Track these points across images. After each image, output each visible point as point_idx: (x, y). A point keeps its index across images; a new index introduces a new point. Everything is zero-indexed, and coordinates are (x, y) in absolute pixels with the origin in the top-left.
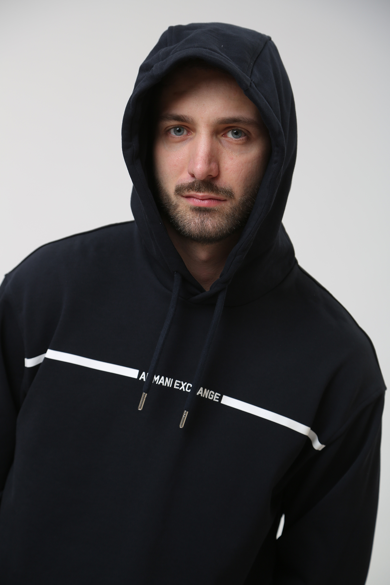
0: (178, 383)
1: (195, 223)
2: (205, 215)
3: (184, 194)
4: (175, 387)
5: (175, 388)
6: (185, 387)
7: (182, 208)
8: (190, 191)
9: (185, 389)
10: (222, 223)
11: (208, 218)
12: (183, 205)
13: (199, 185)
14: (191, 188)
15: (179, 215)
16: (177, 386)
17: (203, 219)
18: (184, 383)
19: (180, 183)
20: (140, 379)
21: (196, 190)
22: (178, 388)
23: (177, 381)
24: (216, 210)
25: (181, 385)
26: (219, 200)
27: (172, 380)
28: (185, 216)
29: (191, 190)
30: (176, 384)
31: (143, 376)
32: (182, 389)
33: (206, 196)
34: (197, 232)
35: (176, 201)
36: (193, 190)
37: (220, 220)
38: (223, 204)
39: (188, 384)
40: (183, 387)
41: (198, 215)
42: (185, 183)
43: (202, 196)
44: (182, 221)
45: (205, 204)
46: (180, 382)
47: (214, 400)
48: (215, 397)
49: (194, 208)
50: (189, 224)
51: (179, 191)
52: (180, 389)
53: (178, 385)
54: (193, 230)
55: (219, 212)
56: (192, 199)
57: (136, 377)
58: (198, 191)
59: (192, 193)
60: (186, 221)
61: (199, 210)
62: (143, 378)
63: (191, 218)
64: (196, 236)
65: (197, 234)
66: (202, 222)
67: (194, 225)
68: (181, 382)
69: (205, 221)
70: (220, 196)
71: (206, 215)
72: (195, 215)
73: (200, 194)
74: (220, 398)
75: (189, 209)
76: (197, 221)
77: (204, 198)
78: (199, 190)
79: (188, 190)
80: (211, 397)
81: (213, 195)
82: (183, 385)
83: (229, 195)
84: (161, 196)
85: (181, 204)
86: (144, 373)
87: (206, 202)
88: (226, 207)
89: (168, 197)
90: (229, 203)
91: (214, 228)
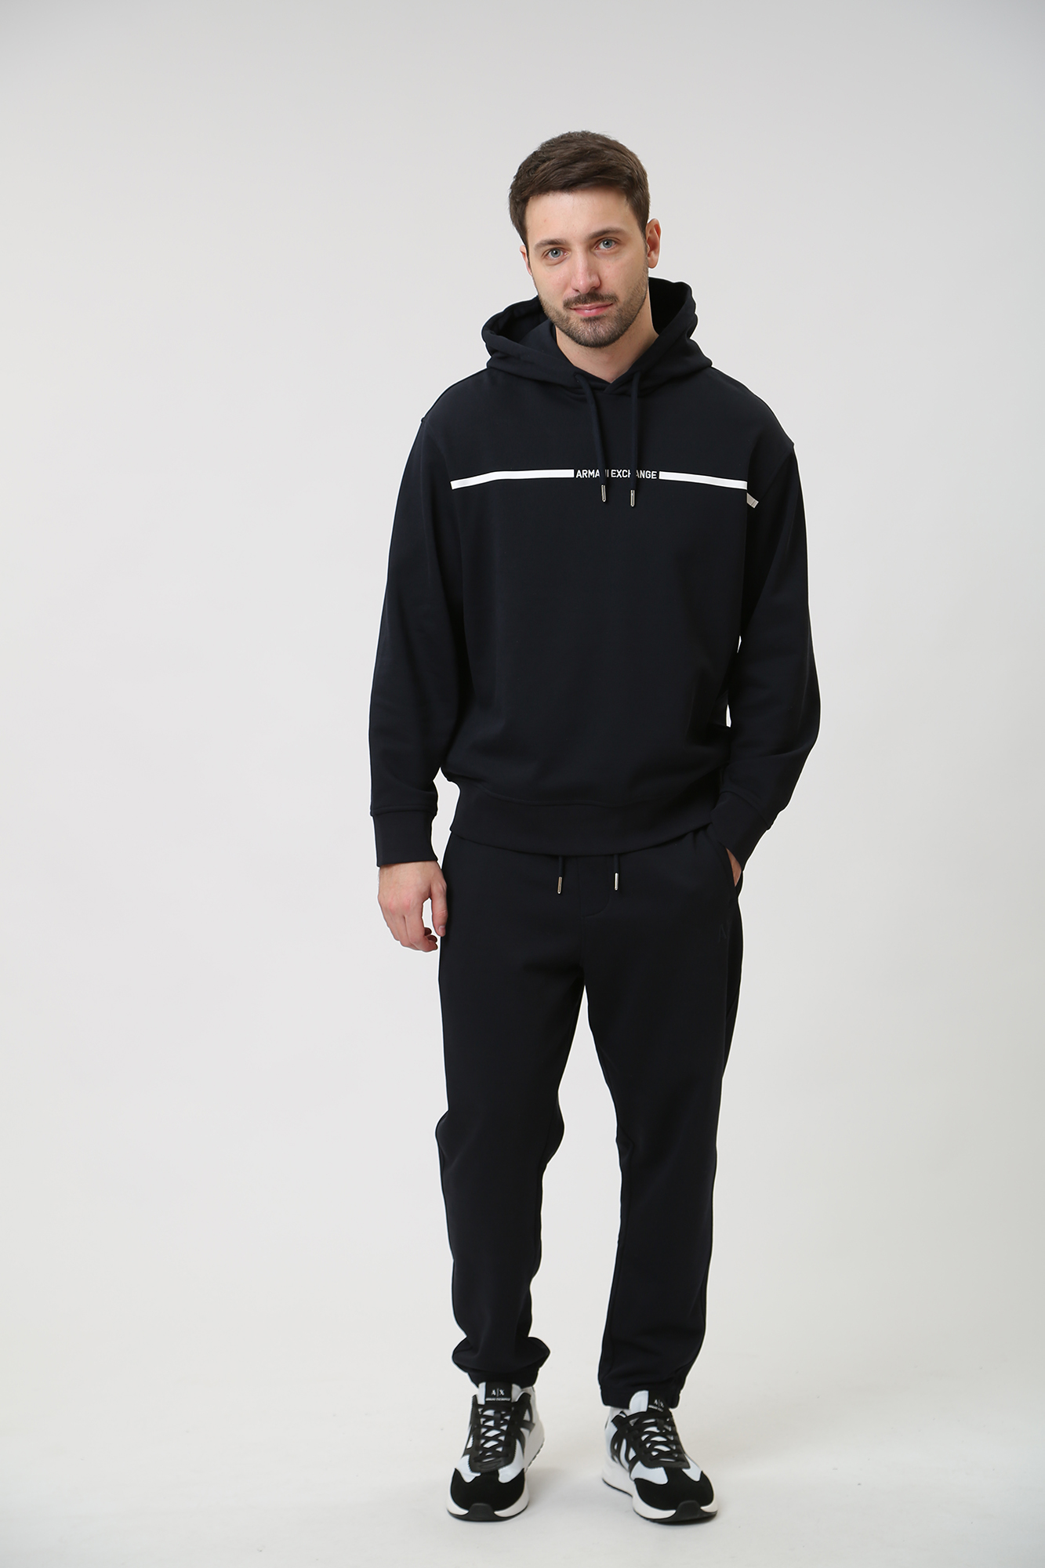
1: (589, 333)
2: (595, 324)
3: (572, 308)
6: (621, 474)
7: (573, 320)
8: (578, 305)
9: (622, 476)
10: (612, 326)
11: (598, 325)
13: (585, 297)
14: (578, 302)
15: (569, 325)
17: (595, 328)
18: (619, 471)
19: (566, 299)
20: (576, 477)
21: (583, 303)
24: (605, 316)
25: (617, 473)
26: (607, 306)
28: (577, 327)
30: (612, 474)
33: (593, 306)
34: (593, 340)
35: (566, 315)
36: (581, 303)
37: (610, 324)
38: (610, 309)
39: (624, 471)
40: (619, 475)
41: (590, 324)
42: (571, 297)
44: (576, 333)
45: (593, 313)
47: (652, 478)
48: (653, 475)
49: (585, 319)
50: (584, 336)
51: (567, 305)
54: (588, 339)
55: (607, 317)
56: (580, 311)
57: (573, 476)
59: (580, 306)
60: (579, 332)
61: (589, 320)
62: (579, 475)
63: (584, 328)
64: (591, 344)
66: (595, 330)
67: (588, 335)
68: (617, 471)
69: (597, 329)
70: (608, 302)
71: (597, 323)
72: (587, 325)
73: (588, 305)
74: (658, 475)
75: (579, 321)
76: (590, 330)
77: (591, 308)
78: (585, 302)
79: (576, 304)
80: (648, 476)
81: (599, 303)
82: (619, 473)
83: (614, 299)
84: (551, 314)
85: (572, 317)
86: (579, 471)
87: (594, 311)
88: (613, 311)
89: (558, 313)
90: (614, 306)
91: (606, 332)
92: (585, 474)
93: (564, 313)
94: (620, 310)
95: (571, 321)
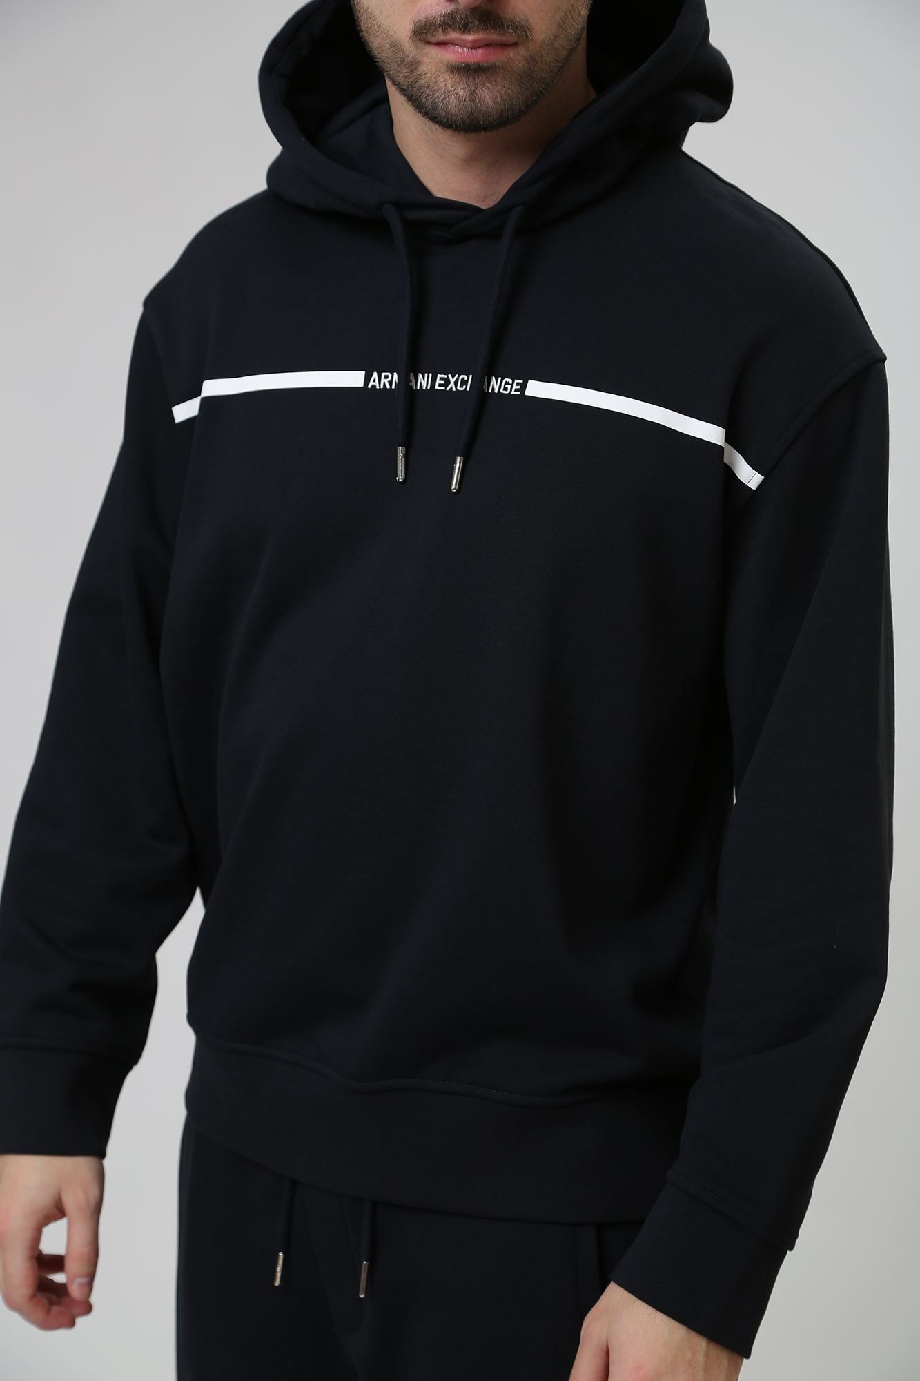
0: (441, 379)
1: (458, 98)
2: (477, 80)
3: (433, 39)
4: (437, 387)
5: (437, 390)
6: (456, 383)
7: (429, 66)
8: (448, 33)
9: (456, 387)
10: (510, 91)
11: (483, 85)
12: (429, 61)
13: (467, 17)
14: (450, 26)
15: (423, 82)
16: (440, 385)
17: (473, 89)
18: (453, 377)
19: (422, 17)
20: (369, 386)
21: (461, 29)
22: (444, 388)
23: (439, 376)
24: (499, 68)
25: (447, 382)
26: (504, 45)
27: (431, 375)
28: (436, 82)
29: (449, 29)
30: (438, 382)
31: (374, 381)
32: (451, 388)
33: (480, 40)
34: (463, 114)
35: (414, 53)
36: (454, 30)
37: (507, 86)
38: (511, 53)
39: (462, 377)
40: (452, 384)
41: (464, 79)
42: (434, 14)
43: (474, 41)
44: (428, 95)
45: (477, 56)
46: (445, 376)
47: (513, 392)
48: (515, 387)
49: (455, 67)
50: (445, 101)
51: (424, 32)
52: (448, 389)
53: (443, 382)
54: (454, 111)
55: (504, 70)
56: (450, 47)
57: (361, 384)
58: (464, 31)
59: (454, 35)
60: (438, 94)
61: (465, 70)
62: (374, 383)
63: (450, 86)
64: (460, 124)
65: (462, 118)
66: (472, 94)
67: (455, 101)
68: (448, 377)
69: (477, 91)
70: (509, 37)
71: (480, 78)
72: (458, 80)
73: (470, 37)
74: (523, 387)
75: (443, 69)
76: (461, 93)
77: (477, 45)
78: (465, 28)
79: (444, 31)
80: (505, 389)
81: (494, 36)
82: (452, 381)
83: (522, 31)
84: (378, 44)
85: (425, 60)
86: (375, 375)
87: (479, 51)
88: (516, 58)
89: (395, 46)
90: (522, 51)
91: (496, 102)
92: (386, 381)
93: (409, 47)
94: (533, 60)
95: (423, 69)
